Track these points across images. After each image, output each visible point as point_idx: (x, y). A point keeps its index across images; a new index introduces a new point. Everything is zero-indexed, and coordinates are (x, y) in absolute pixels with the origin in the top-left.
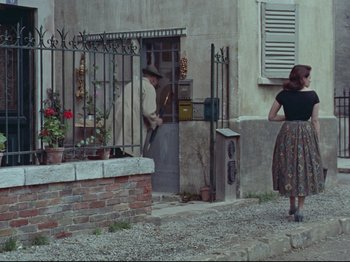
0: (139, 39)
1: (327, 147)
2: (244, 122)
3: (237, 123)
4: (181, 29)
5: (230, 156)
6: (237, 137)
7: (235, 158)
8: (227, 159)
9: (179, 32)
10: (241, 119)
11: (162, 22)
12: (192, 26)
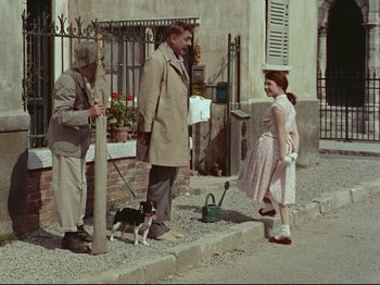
0: (153, 27)
1: (312, 127)
2: (253, 104)
3: (248, 105)
4: (195, 19)
5: (243, 134)
6: (248, 118)
7: (246, 137)
8: (241, 138)
9: (192, 22)
10: (250, 102)
11: (176, 12)
12: (205, 16)
